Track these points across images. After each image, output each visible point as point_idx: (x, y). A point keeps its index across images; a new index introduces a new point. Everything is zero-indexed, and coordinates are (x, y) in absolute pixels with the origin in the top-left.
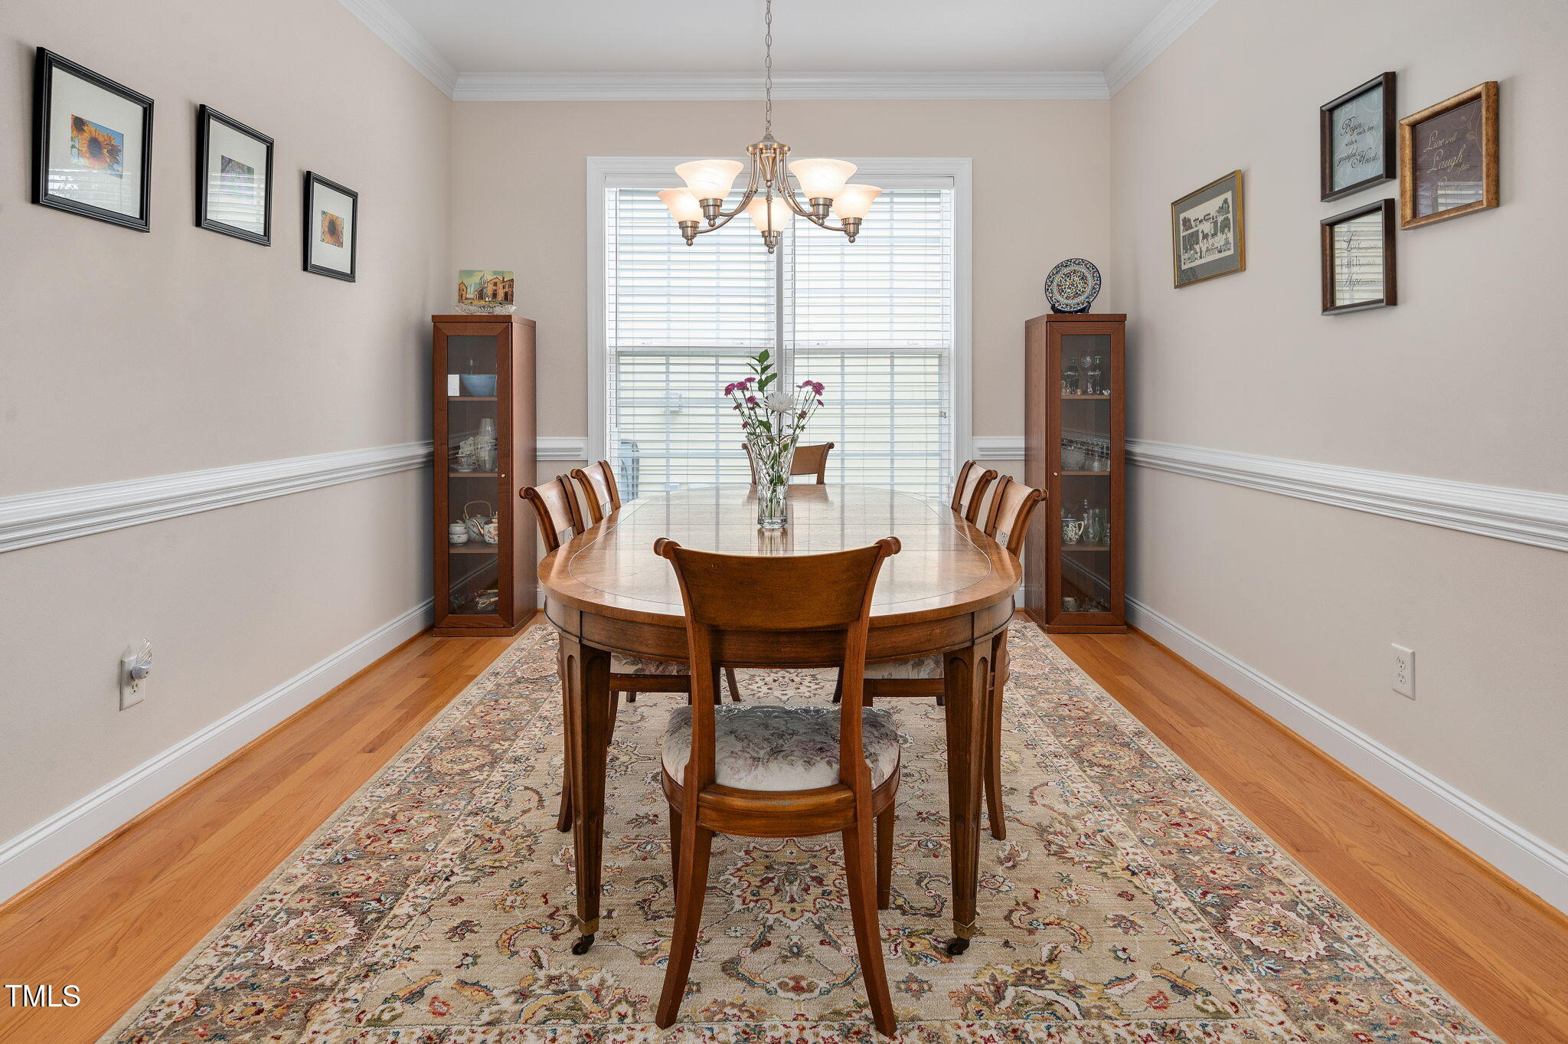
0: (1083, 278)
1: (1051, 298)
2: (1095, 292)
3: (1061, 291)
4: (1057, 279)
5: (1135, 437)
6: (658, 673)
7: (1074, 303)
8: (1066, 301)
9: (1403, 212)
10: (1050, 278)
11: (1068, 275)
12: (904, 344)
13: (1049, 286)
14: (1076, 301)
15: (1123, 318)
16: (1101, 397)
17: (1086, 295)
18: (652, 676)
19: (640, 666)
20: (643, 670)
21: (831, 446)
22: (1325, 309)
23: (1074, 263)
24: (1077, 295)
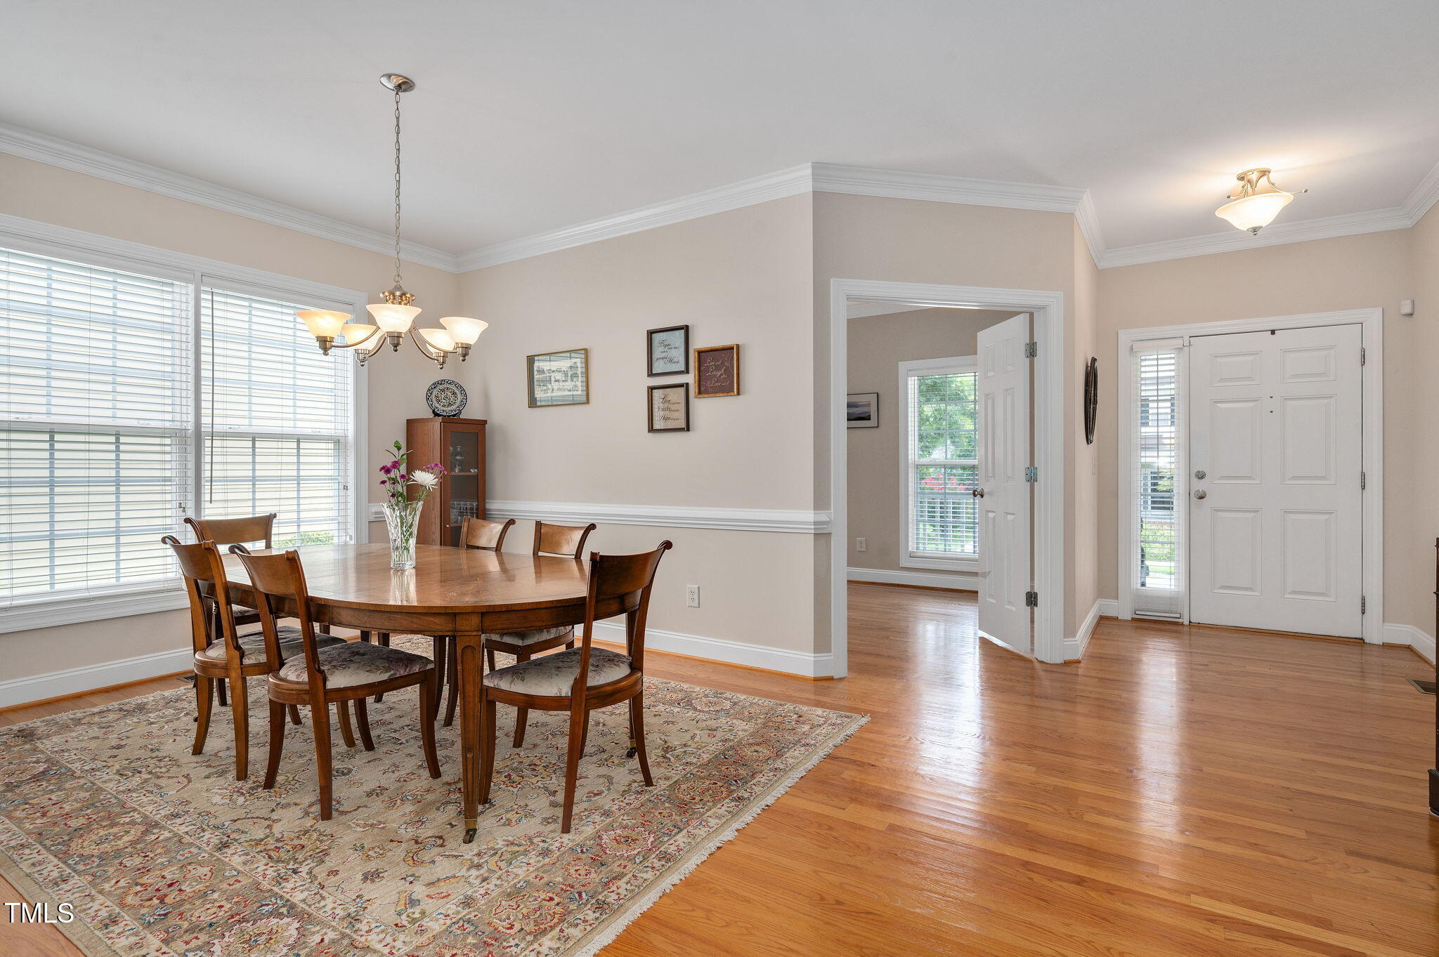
0: (454, 393)
1: (432, 405)
2: (463, 404)
3: (438, 401)
4: (435, 392)
5: (494, 499)
6: (406, 673)
7: (450, 410)
8: (443, 408)
9: (693, 390)
10: (430, 391)
11: (443, 390)
12: (309, 432)
13: (430, 396)
14: (450, 408)
15: (485, 422)
16: (469, 474)
17: (457, 405)
18: (401, 677)
19: (392, 672)
20: (395, 674)
21: (275, 516)
22: (649, 431)
23: (447, 382)
24: (450, 405)
